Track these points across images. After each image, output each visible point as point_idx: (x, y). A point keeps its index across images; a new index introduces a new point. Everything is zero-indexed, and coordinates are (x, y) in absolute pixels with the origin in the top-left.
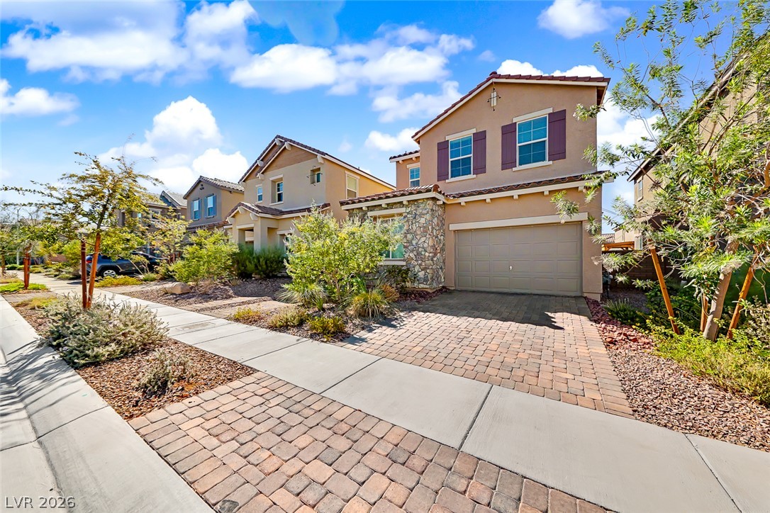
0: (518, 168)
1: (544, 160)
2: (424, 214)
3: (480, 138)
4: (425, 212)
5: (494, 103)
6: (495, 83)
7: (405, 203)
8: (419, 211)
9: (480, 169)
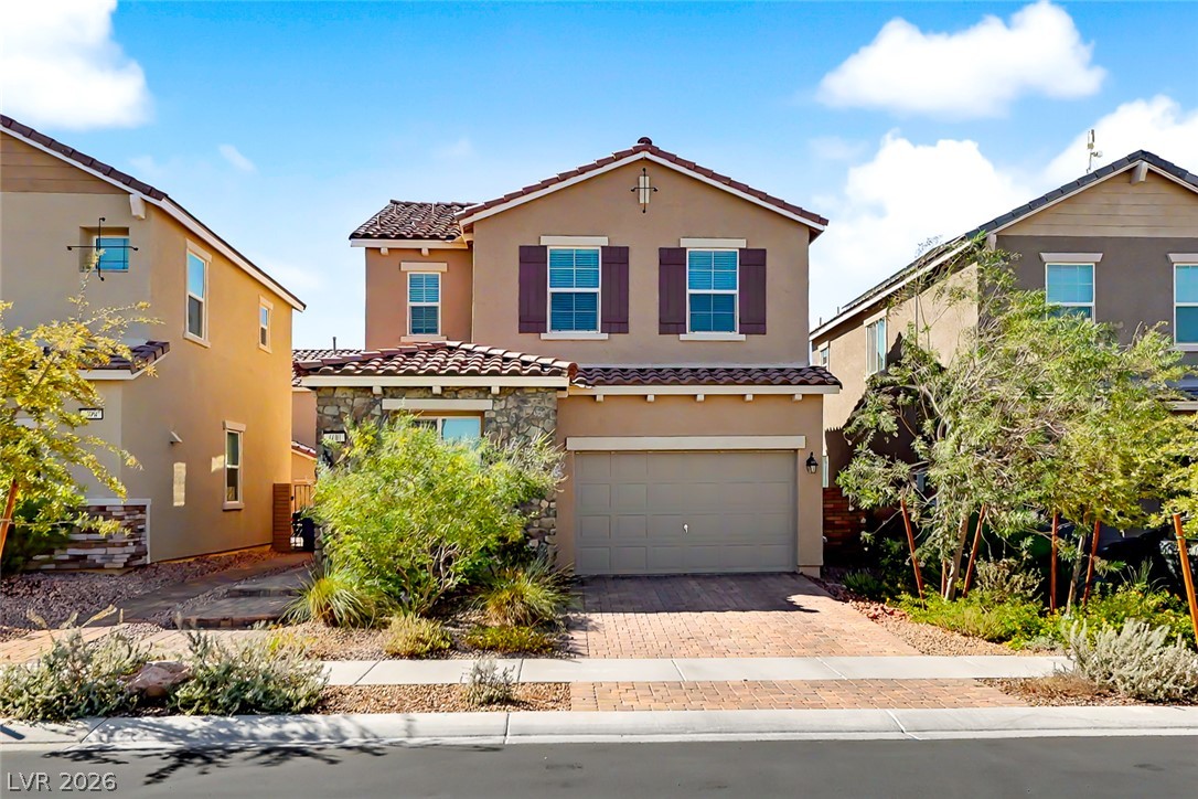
0: (690, 336)
1: (732, 329)
2: (538, 419)
3: (616, 259)
4: (541, 414)
5: (644, 197)
6: (647, 159)
7: (495, 390)
8: (528, 410)
9: (617, 322)
